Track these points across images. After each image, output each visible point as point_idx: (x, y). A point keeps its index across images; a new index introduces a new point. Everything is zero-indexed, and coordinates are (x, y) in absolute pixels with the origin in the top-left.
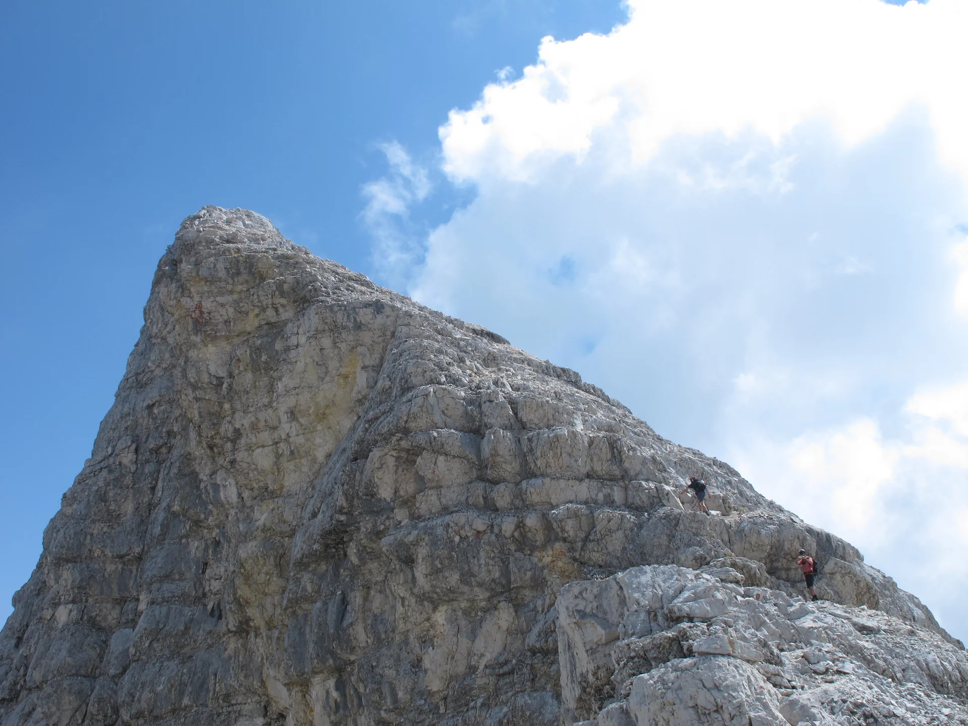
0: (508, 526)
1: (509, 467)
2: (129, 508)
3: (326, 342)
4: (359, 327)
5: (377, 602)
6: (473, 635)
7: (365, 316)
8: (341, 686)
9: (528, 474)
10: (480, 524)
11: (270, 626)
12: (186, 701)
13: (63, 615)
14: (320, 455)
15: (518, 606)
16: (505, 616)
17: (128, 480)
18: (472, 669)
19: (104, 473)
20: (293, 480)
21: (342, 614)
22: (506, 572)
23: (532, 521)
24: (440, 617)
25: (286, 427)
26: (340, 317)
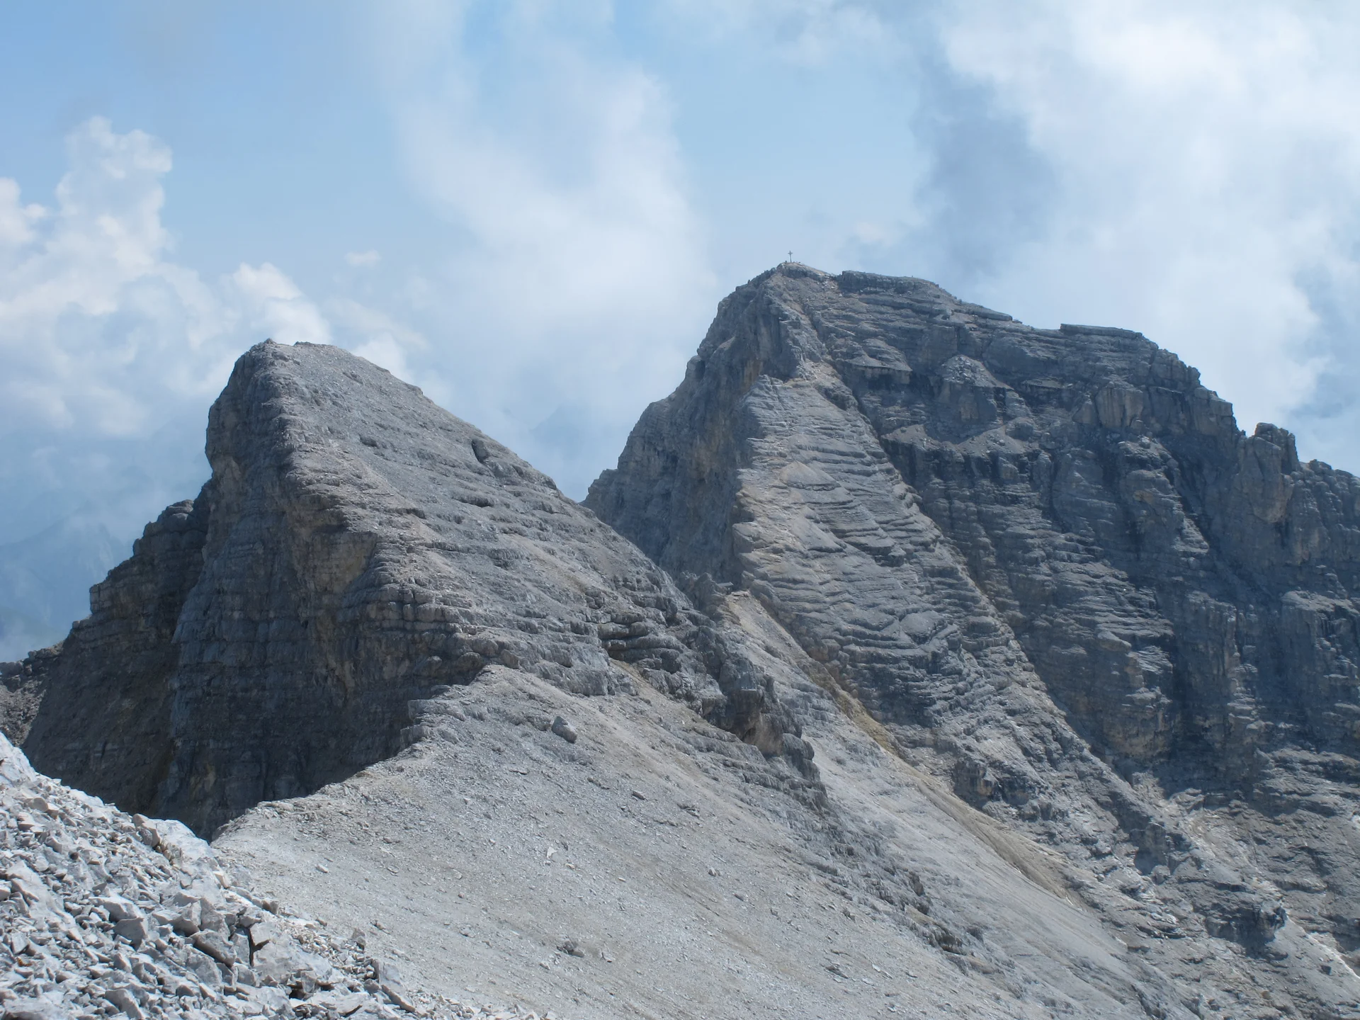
0: (409, 637)
1: (411, 617)
2: (262, 573)
3: (351, 545)
4: (363, 542)
5: (368, 645)
6: (398, 666)
7: (365, 538)
8: (355, 665)
9: (416, 620)
10: (401, 635)
11: (330, 641)
12: (296, 660)
13: (236, 615)
14: (348, 581)
15: (411, 661)
16: (407, 663)
17: (261, 561)
18: (397, 676)
19: (250, 557)
20: (337, 588)
21: (357, 647)
22: (408, 650)
23: (416, 636)
24: (389, 658)
25: (335, 570)
26: (356, 538)
